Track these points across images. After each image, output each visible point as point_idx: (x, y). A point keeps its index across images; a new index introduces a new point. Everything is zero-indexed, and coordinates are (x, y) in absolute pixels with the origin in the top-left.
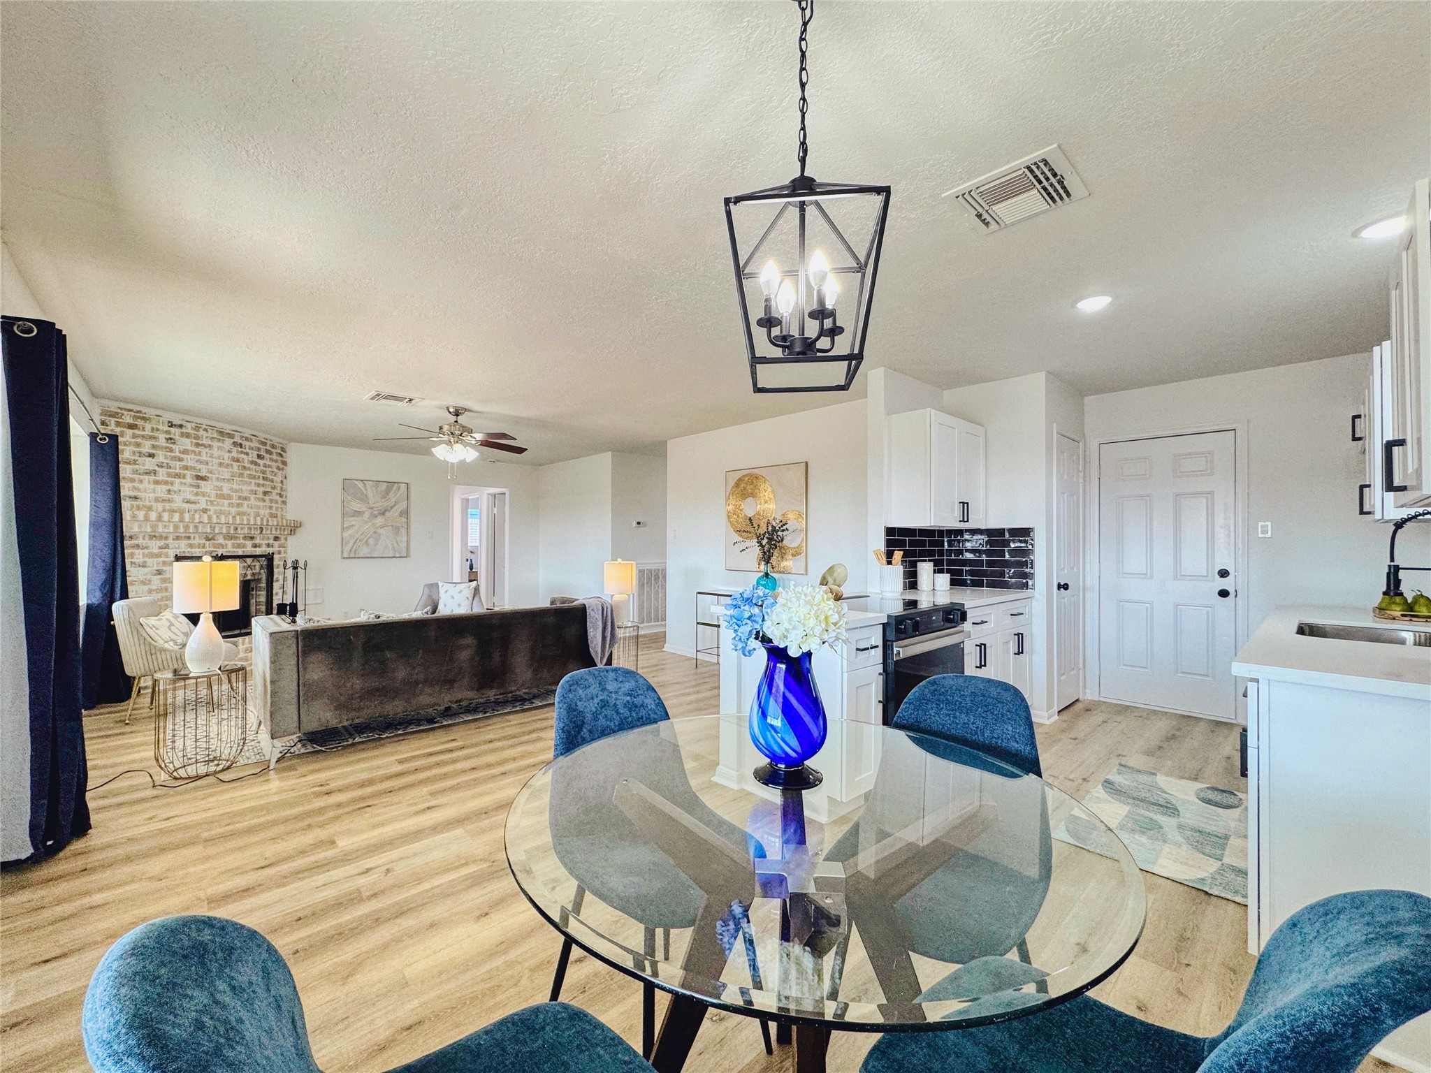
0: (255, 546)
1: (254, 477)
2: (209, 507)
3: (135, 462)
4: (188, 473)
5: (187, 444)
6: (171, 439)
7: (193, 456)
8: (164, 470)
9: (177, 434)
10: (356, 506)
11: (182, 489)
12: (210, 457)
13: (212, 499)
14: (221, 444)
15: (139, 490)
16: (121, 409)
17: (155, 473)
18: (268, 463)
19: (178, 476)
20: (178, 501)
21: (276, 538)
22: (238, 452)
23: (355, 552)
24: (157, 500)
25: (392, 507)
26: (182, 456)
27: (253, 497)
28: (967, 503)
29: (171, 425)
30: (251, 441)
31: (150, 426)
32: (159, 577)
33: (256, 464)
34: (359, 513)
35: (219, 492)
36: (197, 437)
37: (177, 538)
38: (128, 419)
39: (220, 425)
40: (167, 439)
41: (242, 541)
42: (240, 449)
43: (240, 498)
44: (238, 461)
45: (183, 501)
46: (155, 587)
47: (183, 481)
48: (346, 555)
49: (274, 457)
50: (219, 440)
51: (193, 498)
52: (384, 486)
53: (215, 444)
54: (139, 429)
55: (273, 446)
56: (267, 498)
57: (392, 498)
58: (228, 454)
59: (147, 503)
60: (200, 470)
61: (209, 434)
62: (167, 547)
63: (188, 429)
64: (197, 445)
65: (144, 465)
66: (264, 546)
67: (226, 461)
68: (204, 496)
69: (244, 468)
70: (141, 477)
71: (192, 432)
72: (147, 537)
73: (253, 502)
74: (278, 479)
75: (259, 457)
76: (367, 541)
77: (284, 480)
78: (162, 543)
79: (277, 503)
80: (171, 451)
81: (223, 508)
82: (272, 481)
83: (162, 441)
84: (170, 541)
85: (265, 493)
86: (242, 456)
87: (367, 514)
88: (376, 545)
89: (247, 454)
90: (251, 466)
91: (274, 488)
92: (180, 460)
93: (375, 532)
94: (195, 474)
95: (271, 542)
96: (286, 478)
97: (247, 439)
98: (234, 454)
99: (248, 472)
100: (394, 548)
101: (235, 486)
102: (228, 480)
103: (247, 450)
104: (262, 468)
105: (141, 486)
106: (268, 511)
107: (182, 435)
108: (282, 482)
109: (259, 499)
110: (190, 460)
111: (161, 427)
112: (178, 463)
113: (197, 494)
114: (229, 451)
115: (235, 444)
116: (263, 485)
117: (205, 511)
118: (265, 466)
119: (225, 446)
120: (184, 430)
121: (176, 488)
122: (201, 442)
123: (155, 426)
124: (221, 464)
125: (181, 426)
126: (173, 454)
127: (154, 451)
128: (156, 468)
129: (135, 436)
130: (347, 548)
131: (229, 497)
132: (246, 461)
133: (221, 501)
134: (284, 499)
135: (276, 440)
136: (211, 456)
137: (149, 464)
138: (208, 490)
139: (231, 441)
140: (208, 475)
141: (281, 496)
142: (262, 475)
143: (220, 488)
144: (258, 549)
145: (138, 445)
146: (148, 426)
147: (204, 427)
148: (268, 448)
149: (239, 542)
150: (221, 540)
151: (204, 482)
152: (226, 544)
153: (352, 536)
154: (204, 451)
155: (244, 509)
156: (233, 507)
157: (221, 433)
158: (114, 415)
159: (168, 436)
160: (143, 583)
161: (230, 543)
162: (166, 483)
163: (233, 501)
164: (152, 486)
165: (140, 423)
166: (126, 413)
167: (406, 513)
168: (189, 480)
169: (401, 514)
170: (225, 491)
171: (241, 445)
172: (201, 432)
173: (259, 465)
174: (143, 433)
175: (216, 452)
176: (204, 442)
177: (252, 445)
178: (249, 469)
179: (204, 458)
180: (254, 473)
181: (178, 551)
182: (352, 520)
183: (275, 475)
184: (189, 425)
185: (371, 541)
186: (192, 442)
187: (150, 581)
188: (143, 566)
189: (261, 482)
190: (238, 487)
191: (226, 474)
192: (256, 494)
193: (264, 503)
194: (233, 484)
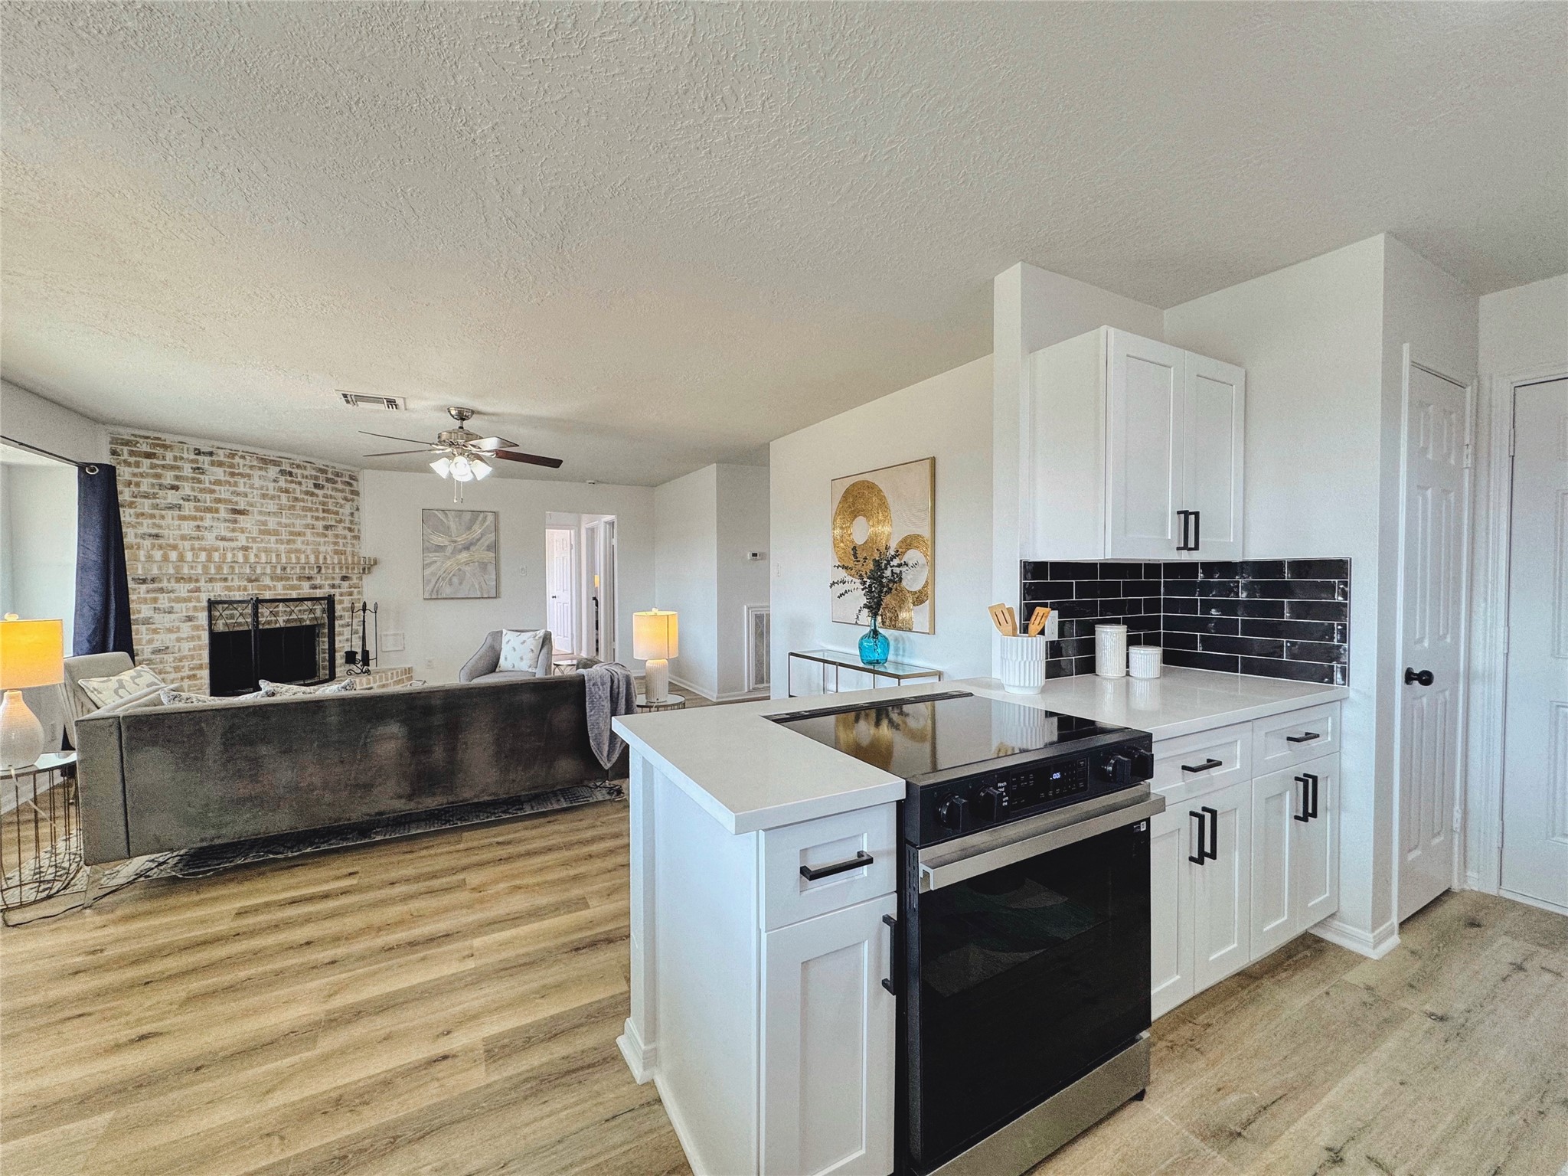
0: (314, 587)
1: (311, 510)
2: (250, 545)
3: (155, 496)
4: (221, 506)
5: (219, 473)
6: (198, 468)
7: (227, 487)
8: (192, 504)
9: (206, 463)
10: (438, 540)
11: (215, 524)
12: (250, 488)
13: (254, 535)
14: (264, 473)
15: (160, 527)
16: (135, 436)
17: (180, 507)
18: (330, 492)
19: (209, 510)
20: (210, 539)
21: (344, 578)
22: (286, 480)
23: (437, 592)
24: (183, 538)
25: (478, 540)
26: (213, 487)
27: (308, 532)
28: (1197, 514)
29: (198, 452)
30: (305, 468)
31: (171, 454)
32: (190, 623)
33: (312, 494)
34: (440, 548)
35: (262, 528)
36: (232, 466)
37: (211, 580)
38: (144, 447)
39: (261, 452)
40: (194, 469)
41: (295, 582)
42: (290, 478)
43: (291, 533)
44: (287, 491)
45: (217, 539)
46: (185, 635)
47: (216, 515)
48: (427, 596)
49: (340, 486)
50: (261, 468)
51: (229, 535)
52: (468, 516)
53: (256, 473)
54: (158, 458)
55: (337, 475)
56: (329, 533)
57: (477, 530)
58: (273, 484)
59: (171, 541)
60: (237, 503)
61: (247, 462)
62: (198, 590)
63: (221, 456)
64: (233, 474)
65: (165, 498)
66: (325, 587)
67: (271, 492)
68: (243, 532)
69: (296, 499)
70: (163, 512)
71: (226, 460)
72: (173, 580)
73: (309, 537)
74: (347, 509)
75: (316, 486)
76: (450, 579)
77: (356, 513)
78: (192, 586)
79: (345, 538)
80: (200, 481)
81: (269, 545)
82: (337, 513)
83: (187, 471)
84: (202, 584)
85: (326, 528)
86: (293, 485)
87: (450, 549)
88: (460, 584)
89: (300, 483)
90: (306, 497)
91: (341, 521)
92: (212, 491)
93: (459, 570)
94: (230, 507)
95: (337, 582)
96: (358, 509)
97: (298, 466)
98: (282, 484)
99: (302, 504)
100: (481, 587)
101: (284, 520)
102: (274, 513)
103: (299, 479)
104: (321, 498)
105: (162, 523)
106: (332, 547)
107: (213, 463)
108: (352, 514)
109: (318, 534)
110: (224, 492)
111: (185, 455)
112: (208, 495)
113: (233, 530)
114: (275, 481)
115: (283, 472)
116: (324, 519)
117: (245, 549)
118: (325, 496)
119: (269, 475)
120: (214, 458)
121: (207, 523)
122: (237, 471)
123: (178, 455)
124: (264, 496)
125: (211, 454)
126: (202, 486)
127: (176, 483)
128: (181, 502)
129: (153, 466)
130: (429, 588)
131: (276, 533)
132: (298, 491)
133: (266, 537)
134: (356, 533)
135: (340, 467)
136: (252, 487)
137: (172, 497)
138: (248, 525)
139: (278, 469)
140: (247, 508)
141: (350, 530)
142: (321, 507)
143: (265, 523)
144: (318, 591)
145: (158, 476)
146: (169, 455)
147: (240, 454)
148: (330, 476)
149: (290, 583)
150: (268, 581)
151: (242, 517)
152: (275, 586)
153: (433, 574)
154: (242, 481)
155: (299, 545)
156: (282, 544)
157: (264, 461)
158: (127, 443)
159: (194, 466)
160: (170, 631)
161: (279, 585)
162: (195, 518)
163: (283, 537)
164: (177, 522)
165: (159, 451)
166: (141, 441)
167: (494, 547)
168: (223, 514)
169: (489, 548)
170: (271, 526)
171: (290, 474)
172: (237, 460)
173: (317, 496)
174: (163, 462)
175: (257, 482)
176: (241, 471)
177: (306, 473)
178: (303, 500)
179: (241, 489)
180: (310, 505)
181: (212, 594)
182: (432, 556)
183: (341, 507)
184: (221, 452)
185: (455, 580)
186: (225, 472)
187: (178, 628)
188: (170, 613)
189: (321, 515)
190: (288, 521)
191: (271, 506)
192: (313, 528)
193: (326, 539)
194: (282, 518)
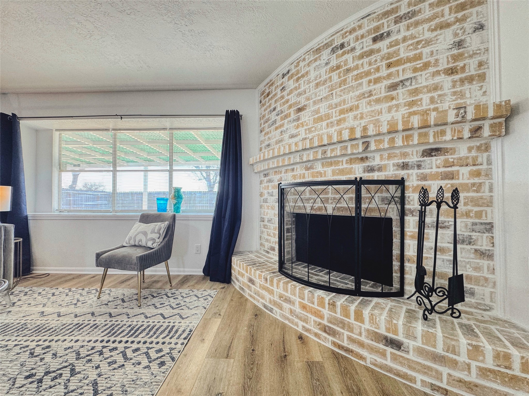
2: (307, 136)
4: (291, 110)
6: (283, 88)
7: (295, 92)
8: (280, 116)
9: (286, 81)
11: (288, 127)
12: (307, 84)
13: (311, 126)
14: (317, 63)
15: (269, 139)
17: (275, 122)
18: (403, 34)
19: (286, 117)
20: (286, 139)
22: (338, 57)
24: (276, 143)
26: (288, 97)
27: (363, 102)
29: (283, 76)
33: (371, 53)
35: (316, 116)
36: (298, 73)
38: (267, 90)
40: (281, 90)
41: (345, 166)
42: (341, 52)
43: (342, 112)
45: (289, 138)
47: (289, 119)
50: (316, 60)
53: (312, 67)
58: (326, 68)
59: (273, 147)
60: (299, 102)
61: (306, 62)
63: (293, 69)
64: (298, 80)
65: (271, 119)
66: (392, 168)
67: (323, 78)
69: (348, 71)
70: (271, 129)
72: (273, 174)
75: (377, 39)
80: (282, 98)
85: (394, 86)
89: (353, 49)
90: (360, 62)
92: (288, 101)
94: (296, 108)
97: (352, 31)
99: (355, 73)
103: (352, 45)
104: (385, 51)
109: (378, 100)
111: (279, 83)
112: (286, 106)
114: (327, 64)
115: (334, 50)
116: (390, 76)
118: (393, 44)
119: (322, 61)
120: (290, 74)
122: (300, 75)
123: (276, 85)
124: (317, 85)
125: (288, 72)
127: (275, 105)
128: (276, 118)
129: (269, 100)
131: (328, 117)
132: (350, 60)
133: (319, 125)
136: (309, 82)
137: (273, 116)
138: (306, 119)
139: (330, 49)
140: (306, 103)
142: (384, 63)
143: (317, 111)
145: (270, 106)
146: (273, 88)
149: (341, 167)
152: (325, 172)
154: (302, 81)
155: (350, 122)
156: (332, 126)
162: (280, 127)
163: (335, 119)
164: (274, 133)
166: (266, 87)
168: (293, 116)
170: (323, 112)
172: (301, 65)
174: (272, 95)
175: (313, 75)
176: (302, 73)
177: (361, 33)
178: (357, 68)
179: (302, 88)
180: (366, 68)
184: (293, 66)
186: (294, 81)
188: (272, 196)
190: (339, 100)
191: (323, 91)
192: (371, 95)
193: (394, 102)
194: (332, 99)
